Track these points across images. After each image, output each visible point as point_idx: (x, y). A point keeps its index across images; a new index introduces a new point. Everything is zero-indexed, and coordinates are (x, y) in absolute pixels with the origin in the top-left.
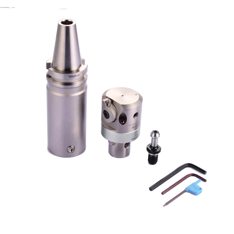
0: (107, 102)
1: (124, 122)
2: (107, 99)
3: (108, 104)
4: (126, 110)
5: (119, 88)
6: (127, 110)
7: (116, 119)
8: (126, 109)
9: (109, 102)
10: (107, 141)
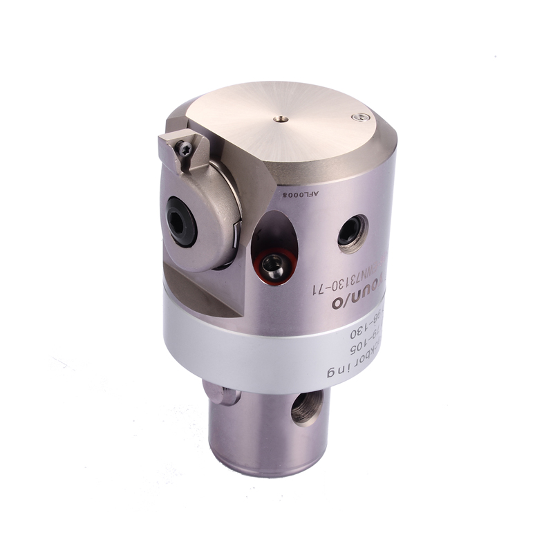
0: (185, 144)
1: (281, 271)
2: (186, 133)
3: (193, 160)
4: (291, 195)
5: (267, 85)
6: (296, 195)
7: (234, 254)
8: (293, 190)
9: (194, 149)
10: (199, 381)
